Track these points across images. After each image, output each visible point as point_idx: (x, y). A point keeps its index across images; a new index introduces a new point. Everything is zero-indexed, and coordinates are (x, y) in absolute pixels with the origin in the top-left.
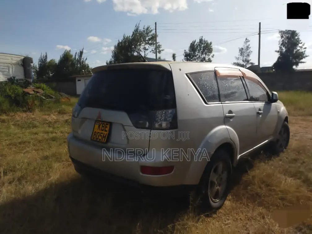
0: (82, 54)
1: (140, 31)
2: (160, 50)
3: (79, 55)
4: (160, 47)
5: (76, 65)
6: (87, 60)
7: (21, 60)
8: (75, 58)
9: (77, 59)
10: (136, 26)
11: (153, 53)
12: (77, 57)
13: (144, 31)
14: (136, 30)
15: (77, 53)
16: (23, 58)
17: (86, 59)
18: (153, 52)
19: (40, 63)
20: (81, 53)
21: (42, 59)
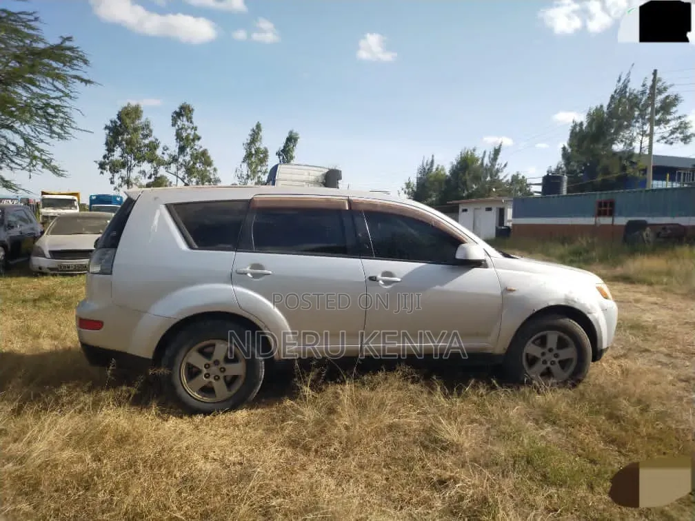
0: (498, 154)
1: (631, 94)
2: (689, 134)
3: (492, 156)
4: (686, 128)
5: (482, 179)
6: (506, 168)
7: (323, 175)
8: (482, 164)
9: (487, 165)
10: (619, 81)
11: (666, 143)
12: (487, 161)
13: (643, 93)
14: (622, 92)
15: (487, 154)
16: (326, 171)
17: (505, 165)
18: (665, 140)
19: (419, 176)
20: (497, 152)
21: (424, 169)
